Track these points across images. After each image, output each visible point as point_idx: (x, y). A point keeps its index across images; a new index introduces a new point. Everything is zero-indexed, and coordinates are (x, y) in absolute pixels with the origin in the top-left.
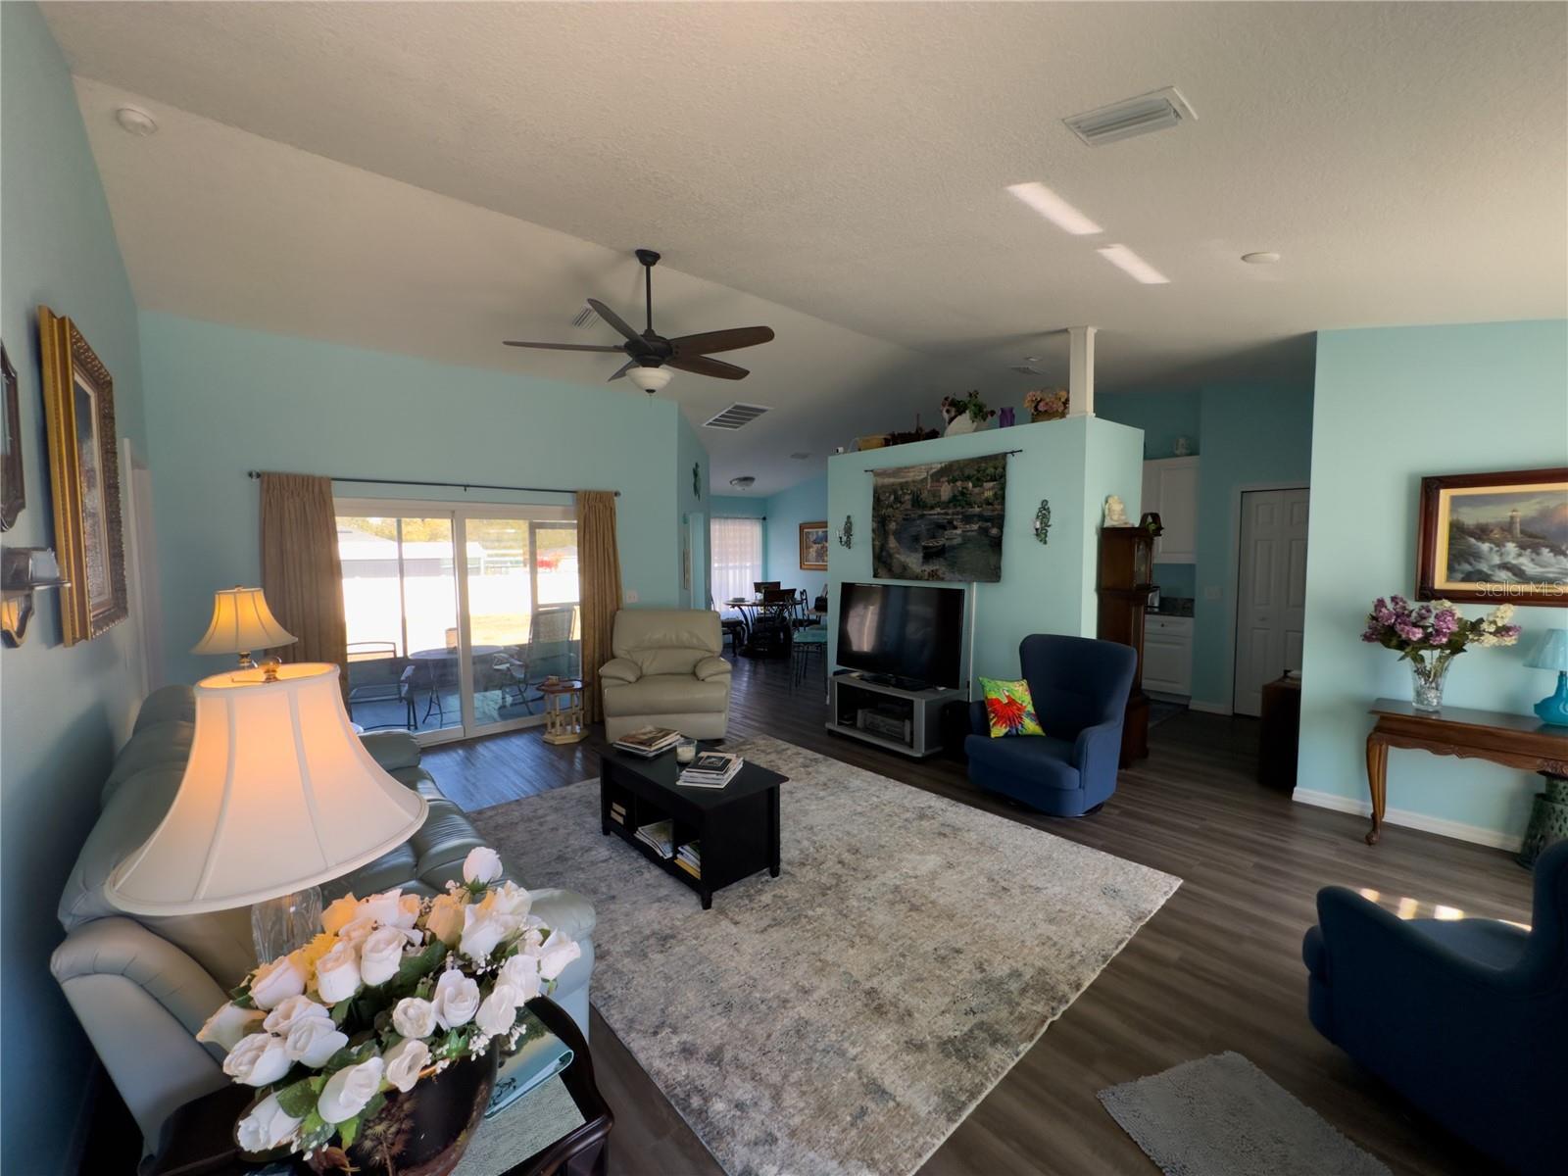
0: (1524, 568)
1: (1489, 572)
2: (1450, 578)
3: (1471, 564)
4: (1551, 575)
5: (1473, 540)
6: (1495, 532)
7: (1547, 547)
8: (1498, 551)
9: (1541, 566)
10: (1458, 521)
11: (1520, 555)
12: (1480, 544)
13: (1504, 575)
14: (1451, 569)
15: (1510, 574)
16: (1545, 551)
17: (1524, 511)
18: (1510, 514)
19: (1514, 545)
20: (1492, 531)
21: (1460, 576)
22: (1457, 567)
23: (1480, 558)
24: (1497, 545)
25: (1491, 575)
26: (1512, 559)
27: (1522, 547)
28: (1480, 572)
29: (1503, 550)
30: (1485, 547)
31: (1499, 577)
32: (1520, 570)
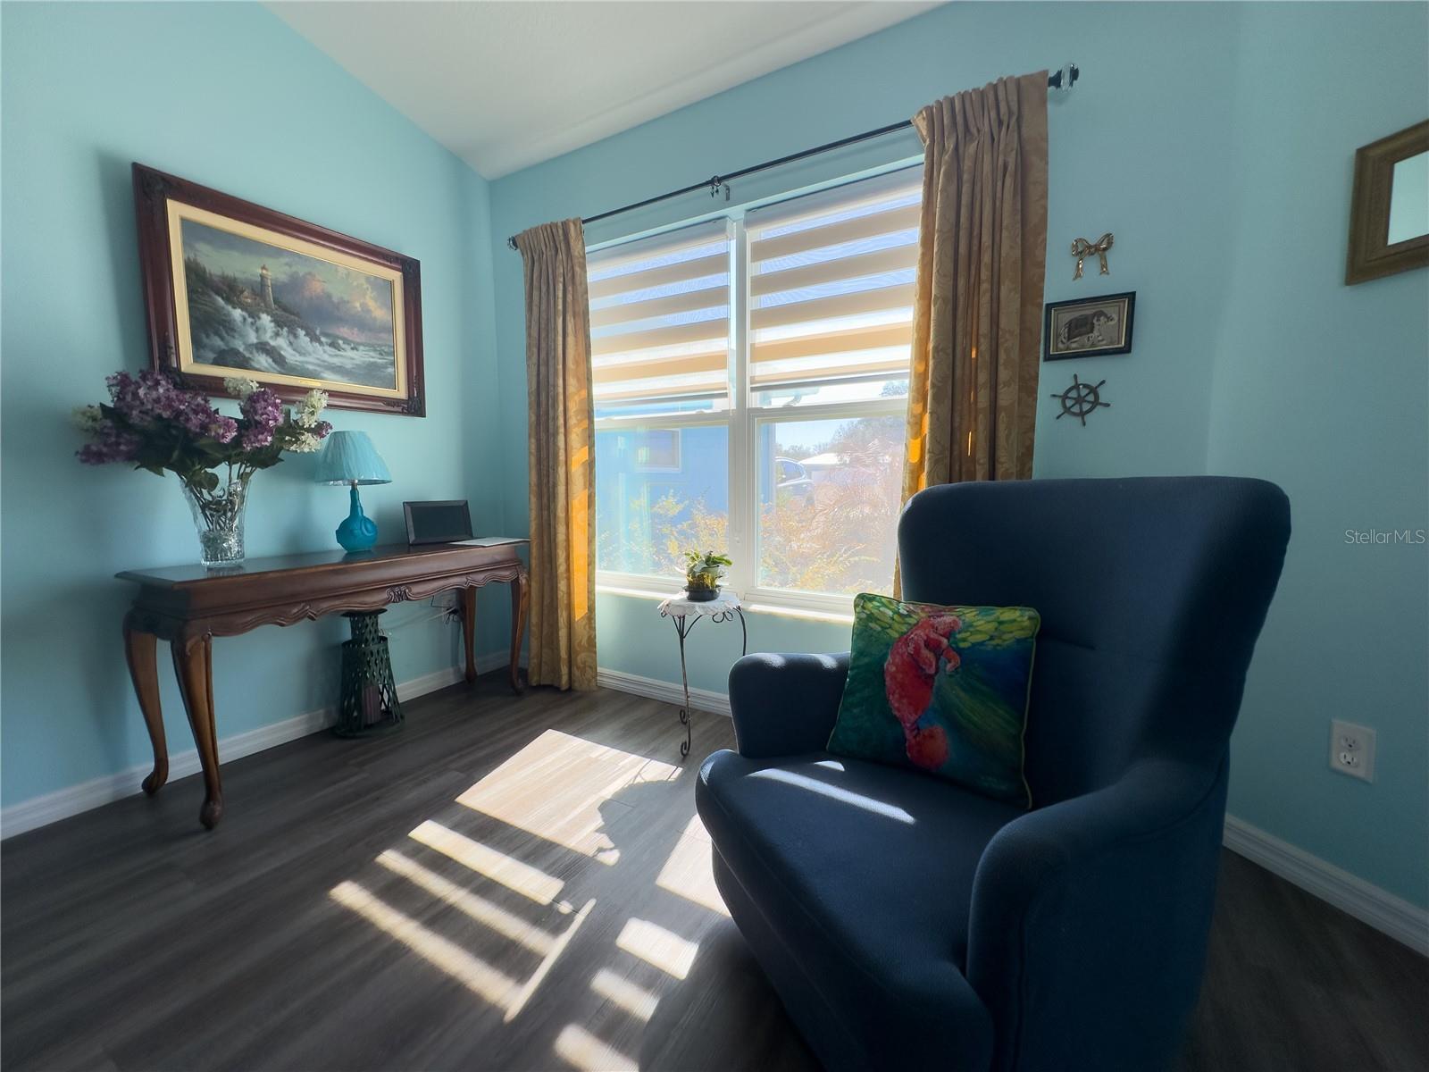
0: (282, 352)
1: (247, 355)
2: (197, 358)
3: (222, 339)
4: (311, 367)
5: (220, 301)
6: (246, 293)
7: (302, 328)
8: (252, 324)
9: (300, 354)
10: (195, 261)
11: (277, 334)
12: (229, 308)
13: (263, 360)
14: (197, 343)
15: (270, 360)
16: (301, 333)
17: (276, 272)
18: (260, 271)
19: (269, 318)
20: (242, 292)
21: (212, 356)
22: (205, 340)
23: (233, 330)
24: (251, 315)
25: (250, 358)
27: (279, 323)
28: (236, 352)
29: (258, 323)
30: (237, 314)
31: (259, 362)
32: (280, 355)
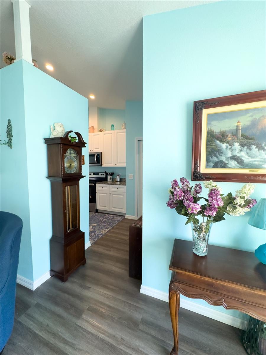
0: (243, 158)
1: (226, 162)
2: (207, 166)
3: (217, 157)
4: (256, 163)
5: (218, 142)
6: (229, 136)
7: (254, 145)
8: (230, 148)
9: (252, 157)
10: (211, 130)
11: (241, 150)
12: (221, 144)
13: (233, 163)
14: (208, 160)
15: (236, 163)
16: (254, 147)
17: (244, 121)
18: (236, 124)
19: (238, 144)
20: (227, 136)
21: (212, 164)
22: (211, 159)
23: (222, 153)
24: (230, 145)
25: (227, 163)
26: (237, 153)
27: (242, 145)
28: (221, 162)
29: (233, 147)
30: (224, 146)
31: (231, 164)
32: (241, 160)
